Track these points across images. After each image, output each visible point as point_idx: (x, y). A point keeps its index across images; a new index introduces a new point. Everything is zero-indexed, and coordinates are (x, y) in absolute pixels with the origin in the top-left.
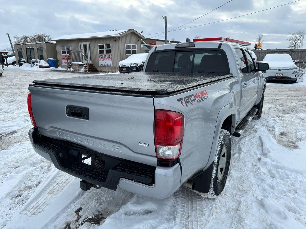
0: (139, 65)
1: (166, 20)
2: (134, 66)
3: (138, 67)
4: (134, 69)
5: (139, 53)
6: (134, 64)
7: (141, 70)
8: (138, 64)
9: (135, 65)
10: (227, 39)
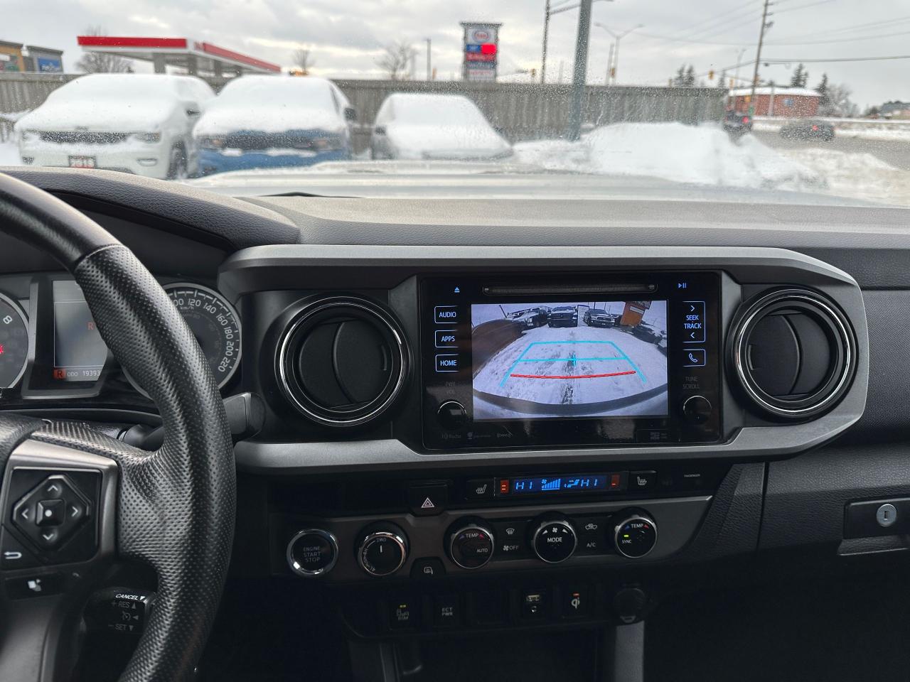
10: (206, 47)
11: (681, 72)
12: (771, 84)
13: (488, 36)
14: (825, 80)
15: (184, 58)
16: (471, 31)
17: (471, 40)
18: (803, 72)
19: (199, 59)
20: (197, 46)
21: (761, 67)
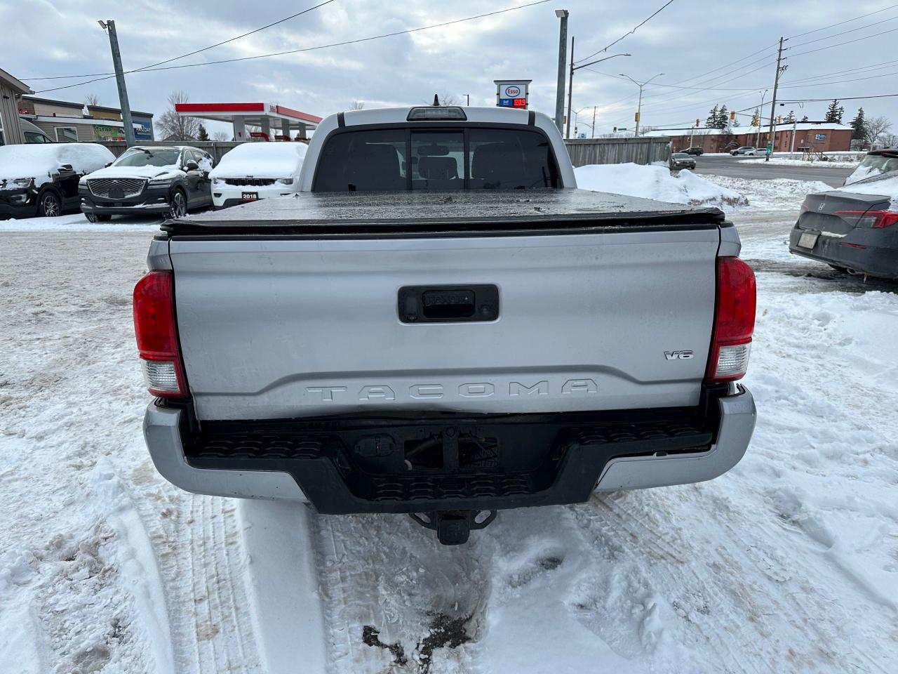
0: (38, 185)
1: (113, 34)
2: (19, 189)
3: (37, 193)
4: (21, 198)
5: (12, 141)
6: (17, 181)
7: (47, 201)
8: (33, 181)
9: (21, 185)
10: (278, 109)
11: (714, 112)
12: (790, 121)
13: (519, 92)
14: (861, 114)
15: (259, 119)
16: (504, 88)
17: (503, 96)
18: (838, 107)
19: (270, 119)
20: (272, 109)
21: (777, 106)
